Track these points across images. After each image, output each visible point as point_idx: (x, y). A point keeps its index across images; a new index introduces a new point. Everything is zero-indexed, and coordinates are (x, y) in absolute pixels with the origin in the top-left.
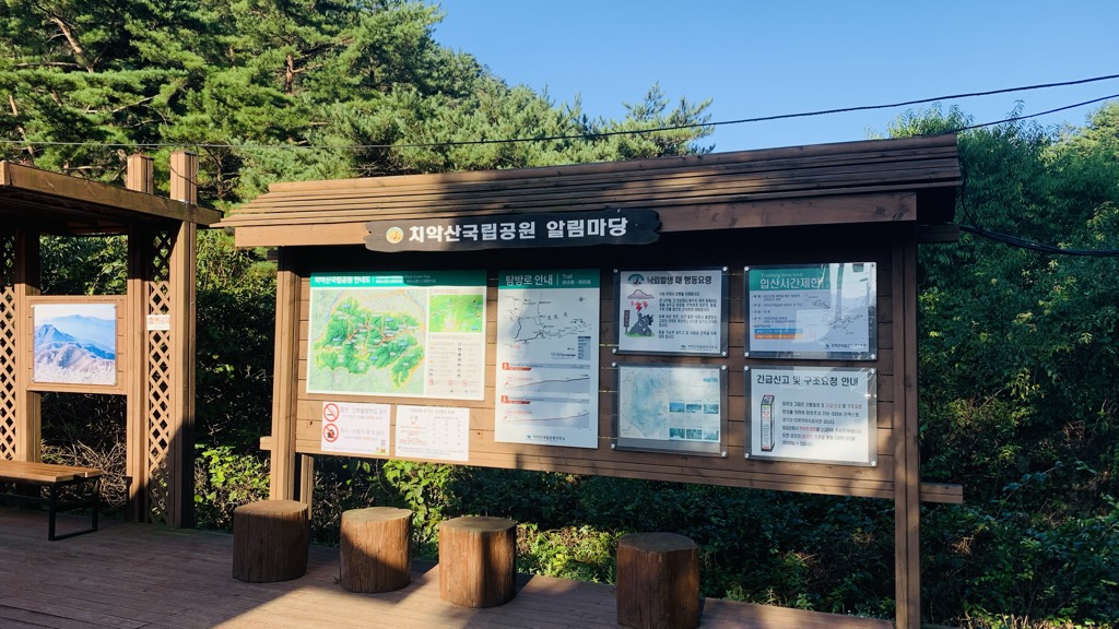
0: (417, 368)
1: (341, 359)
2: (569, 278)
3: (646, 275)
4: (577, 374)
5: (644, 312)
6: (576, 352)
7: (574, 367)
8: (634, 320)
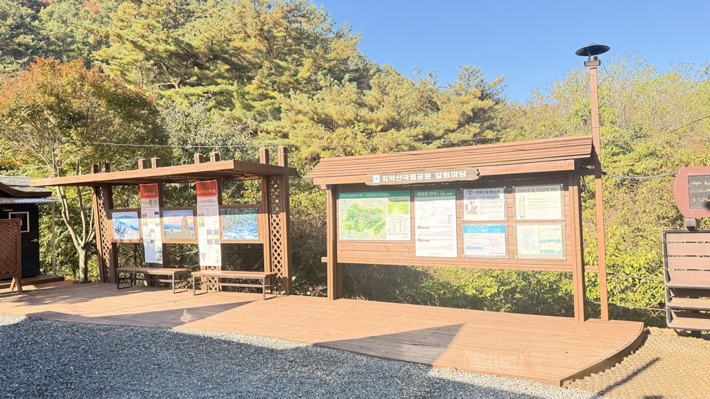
0: (383, 229)
1: (353, 226)
2: (443, 193)
3: (474, 190)
4: (448, 229)
5: (474, 205)
6: (447, 221)
7: (446, 227)
8: (469, 208)
